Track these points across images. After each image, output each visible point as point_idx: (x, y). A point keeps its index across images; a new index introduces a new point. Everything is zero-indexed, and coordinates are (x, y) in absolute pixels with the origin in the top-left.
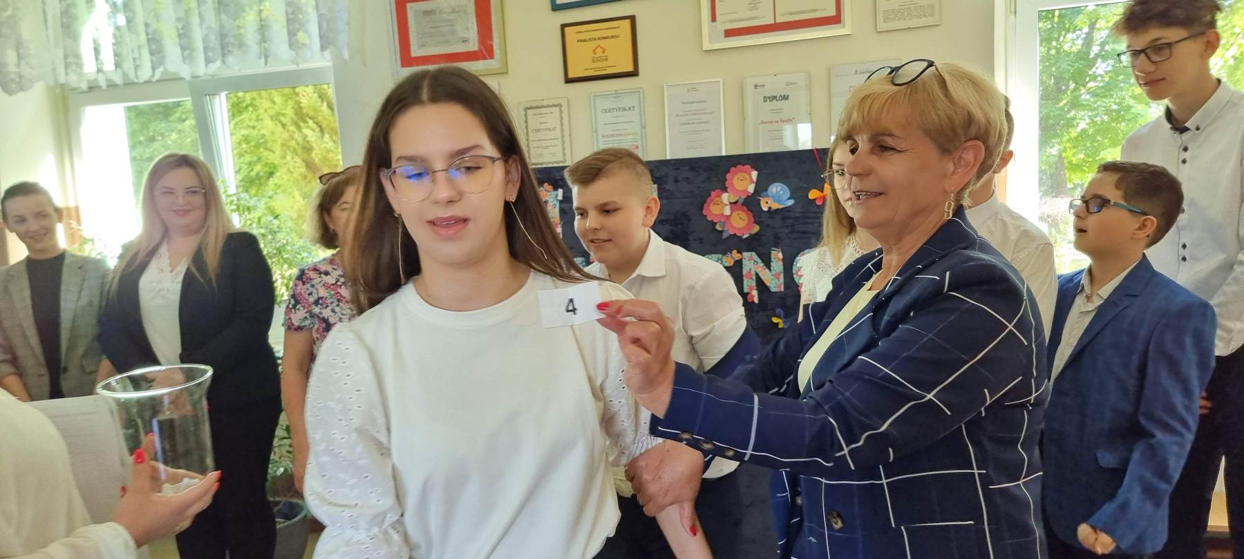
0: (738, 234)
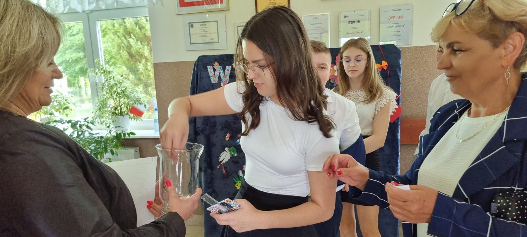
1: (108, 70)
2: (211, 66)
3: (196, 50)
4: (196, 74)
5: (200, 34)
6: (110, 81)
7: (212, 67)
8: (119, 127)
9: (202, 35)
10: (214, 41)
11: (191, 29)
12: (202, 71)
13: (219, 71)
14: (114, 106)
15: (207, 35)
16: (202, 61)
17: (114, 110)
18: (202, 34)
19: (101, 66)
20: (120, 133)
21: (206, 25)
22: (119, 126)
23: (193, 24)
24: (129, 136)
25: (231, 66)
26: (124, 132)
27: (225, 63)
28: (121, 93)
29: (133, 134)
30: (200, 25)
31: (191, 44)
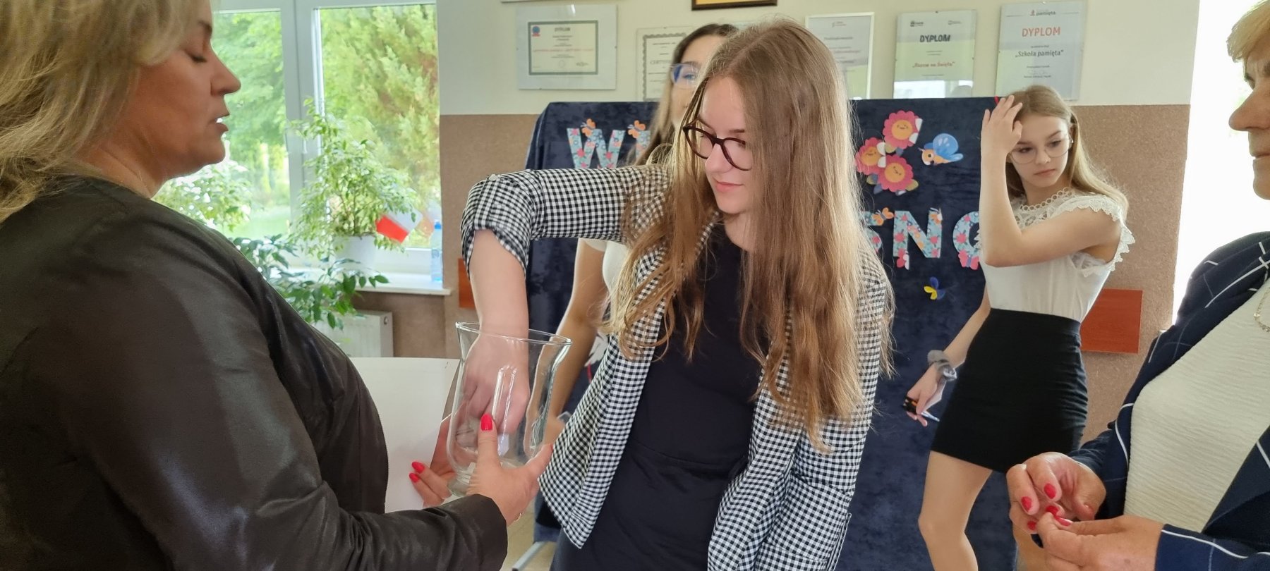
0: (891, 190)
1: (332, 126)
2: (575, 128)
3: (540, 89)
4: (541, 145)
5: (554, 51)
6: (336, 153)
7: (578, 130)
8: (351, 261)
9: (560, 53)
10: (585, 69)
11: (533, 38)
12: (553, 139)
13: (594, 143)
14: (341, 213)
15: (572, 54)
16: (555, 115)
17: (340, 221)
18: (558, 51)
19: (318, 116)
20: (353, 277)
21: (569, 29)
22: (351, 258)
23: (540, 26)
24: (374, 285)
25: (624, 132)
26: (361, 275)
27: (610, 122)
28: (360, 182)
29: (382, 279)
30: (556, 29)
31: (531, 73)
